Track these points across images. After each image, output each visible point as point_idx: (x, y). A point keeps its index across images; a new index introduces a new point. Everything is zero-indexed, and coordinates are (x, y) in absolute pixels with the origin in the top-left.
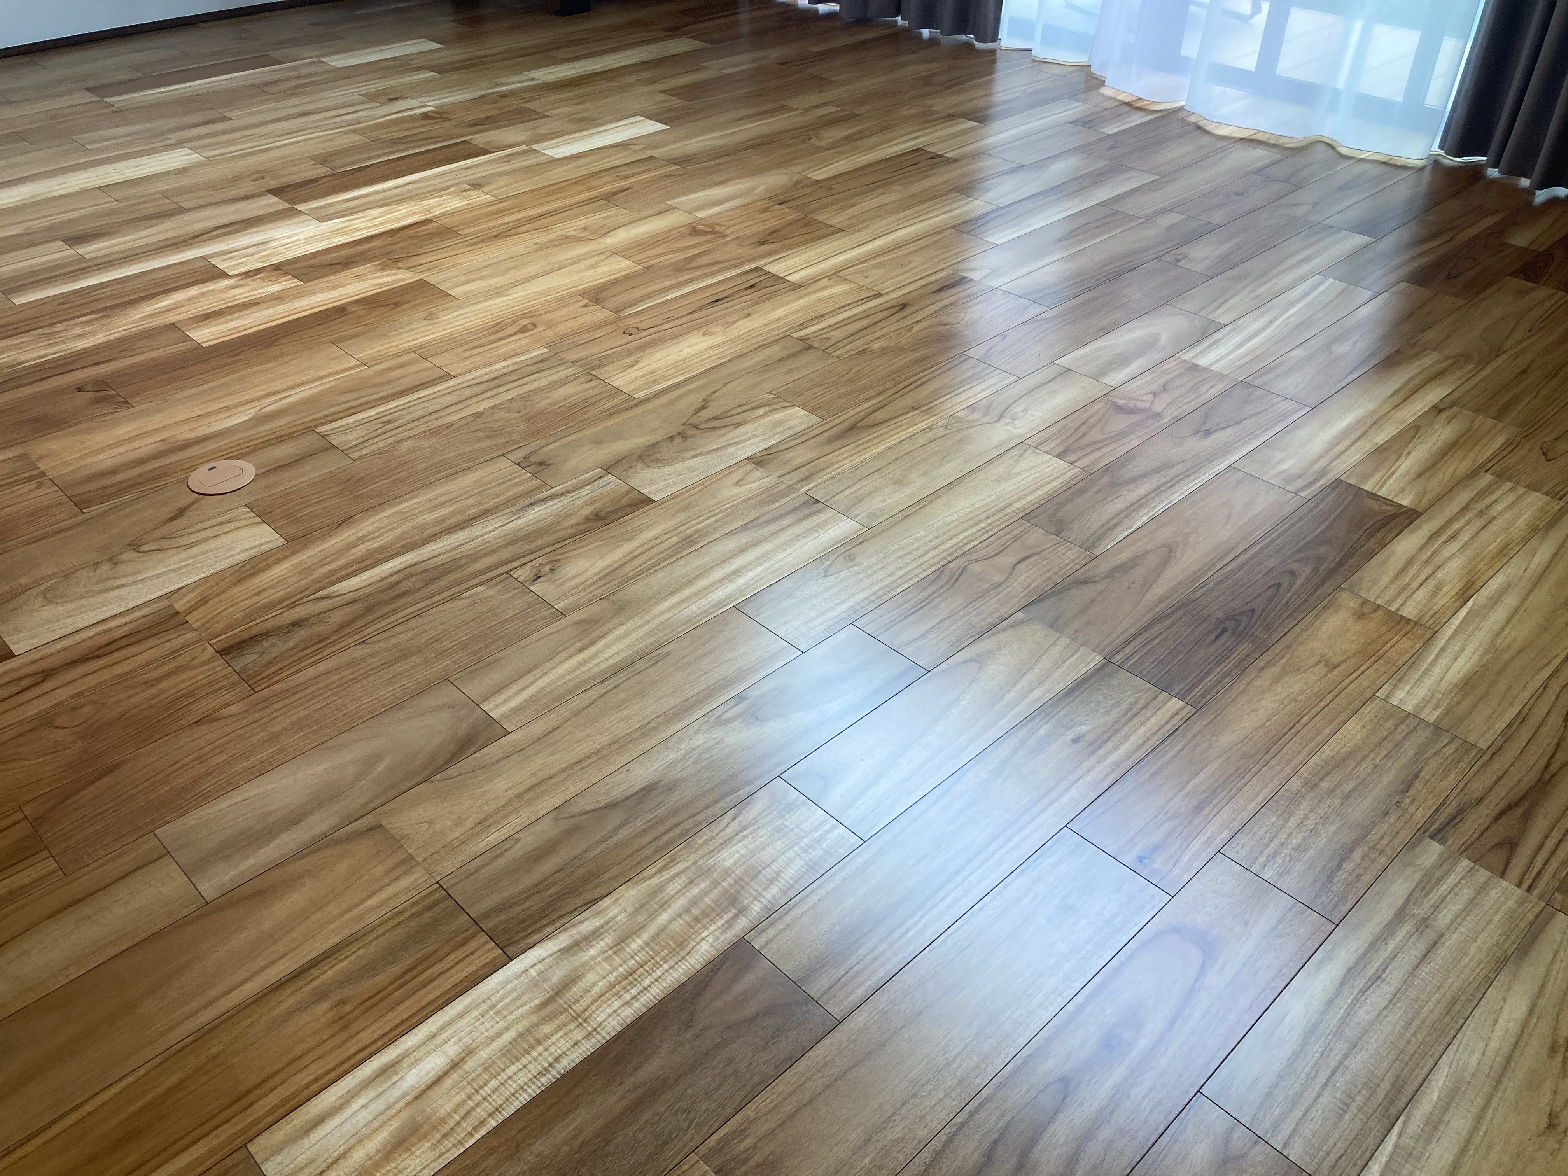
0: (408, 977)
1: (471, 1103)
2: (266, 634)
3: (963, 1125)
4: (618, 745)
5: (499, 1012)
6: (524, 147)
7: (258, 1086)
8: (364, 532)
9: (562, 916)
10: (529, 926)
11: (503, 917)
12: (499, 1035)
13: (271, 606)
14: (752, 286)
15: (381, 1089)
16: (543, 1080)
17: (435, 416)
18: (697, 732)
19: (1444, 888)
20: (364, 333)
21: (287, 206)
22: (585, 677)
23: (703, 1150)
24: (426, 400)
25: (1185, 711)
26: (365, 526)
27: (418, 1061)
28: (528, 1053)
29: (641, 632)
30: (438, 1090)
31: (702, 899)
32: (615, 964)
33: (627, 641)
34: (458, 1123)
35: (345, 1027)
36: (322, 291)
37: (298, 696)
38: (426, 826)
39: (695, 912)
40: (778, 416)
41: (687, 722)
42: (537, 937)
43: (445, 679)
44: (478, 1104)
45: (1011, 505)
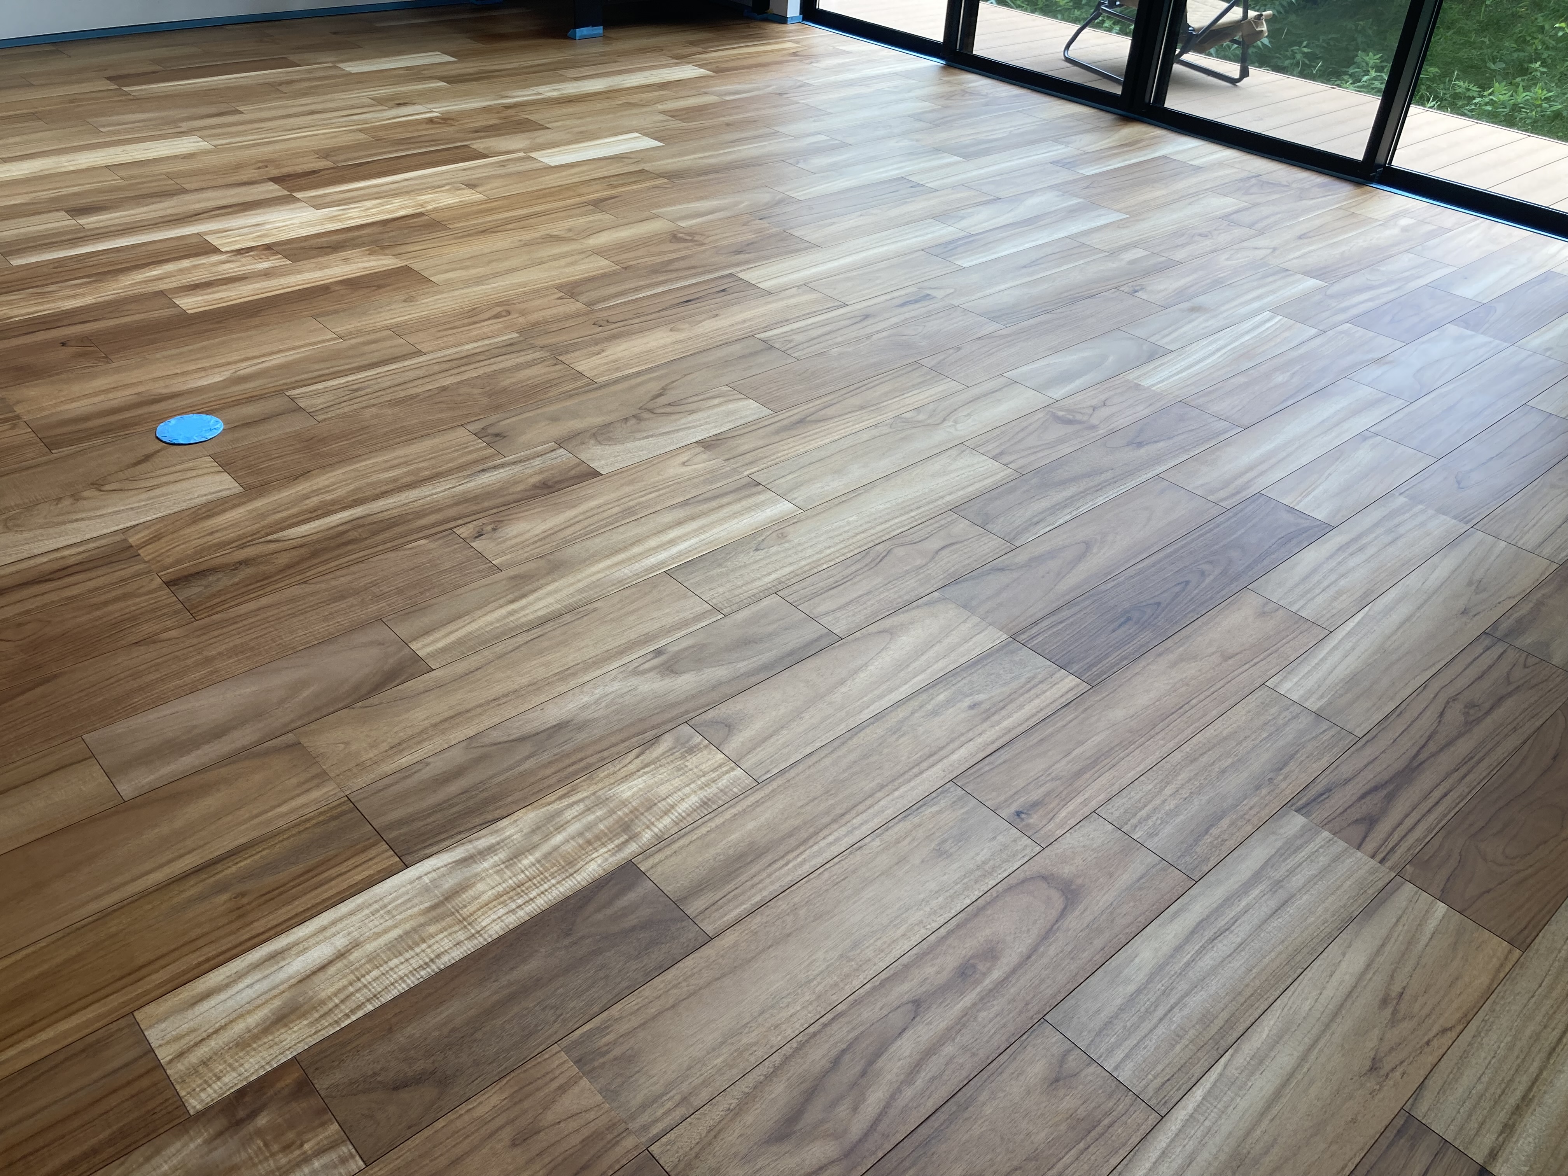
0: (306, 877)
1: (351, 989)
2: (213, 570)
3: (815, 1034)
4: (535, 687)
5: (389, 912)
6: (521, 154)
7: (151, 963)
8: (320, 485)
9: (460, 833)
10: (428, 839)
11: (404, 830)
12: (386, 931)
13: (222, 545)
14: (724, 290)
15: (267, 972)
16: (423, 973)
17: (402, 387)
18: (613, 680)
19: (1302, 854)
20: (344, 310)
21: (287, 193)
22: (512, 625)
23: (564, 1043)
24: (395, 372)
25: (1081, 687)
26: (321, 480)
27: (306, 949)
28: (412, 949)
29: (572, 590)
30: (321, 976)
31: (596, 824)
32: (506, 877)
33: (558, 596)
34: (337, 1006)
35: (240, 917)
36: (310, 270)
37: (236, 626)
38: (342, 746)
39: (588, 835)
40: (731, 406)
41: (604, 670)
42: (435, 849)
43: (380, 619)
44: (358, 990)
45: (942, 497)
